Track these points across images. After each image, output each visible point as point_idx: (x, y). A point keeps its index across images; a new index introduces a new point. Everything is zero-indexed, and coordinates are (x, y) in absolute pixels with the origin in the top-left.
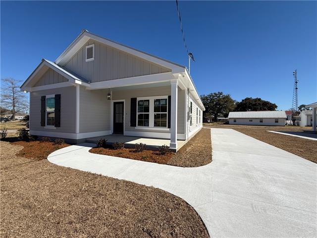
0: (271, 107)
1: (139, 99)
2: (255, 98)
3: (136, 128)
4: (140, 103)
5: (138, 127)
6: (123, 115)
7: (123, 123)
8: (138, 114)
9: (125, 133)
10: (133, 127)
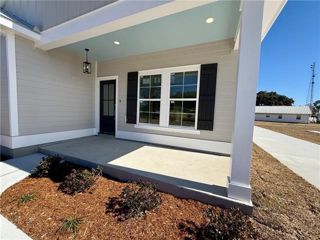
0: (288, 102)
1: (141, 74)
2: (270, 92)
3: (136, 126)
4: (144, 80)
5: (139, 125)
6: (115, 103)
7: (114, 116)
8: (139, 100)
9: (118, 133)
10: (131, 125)
